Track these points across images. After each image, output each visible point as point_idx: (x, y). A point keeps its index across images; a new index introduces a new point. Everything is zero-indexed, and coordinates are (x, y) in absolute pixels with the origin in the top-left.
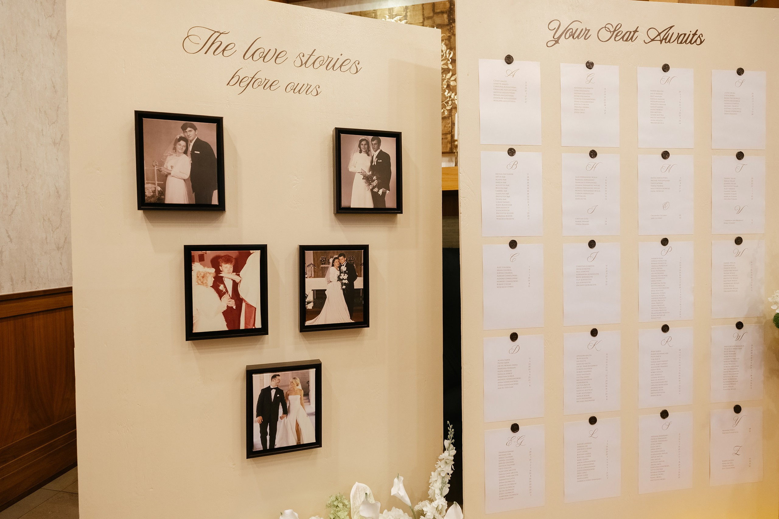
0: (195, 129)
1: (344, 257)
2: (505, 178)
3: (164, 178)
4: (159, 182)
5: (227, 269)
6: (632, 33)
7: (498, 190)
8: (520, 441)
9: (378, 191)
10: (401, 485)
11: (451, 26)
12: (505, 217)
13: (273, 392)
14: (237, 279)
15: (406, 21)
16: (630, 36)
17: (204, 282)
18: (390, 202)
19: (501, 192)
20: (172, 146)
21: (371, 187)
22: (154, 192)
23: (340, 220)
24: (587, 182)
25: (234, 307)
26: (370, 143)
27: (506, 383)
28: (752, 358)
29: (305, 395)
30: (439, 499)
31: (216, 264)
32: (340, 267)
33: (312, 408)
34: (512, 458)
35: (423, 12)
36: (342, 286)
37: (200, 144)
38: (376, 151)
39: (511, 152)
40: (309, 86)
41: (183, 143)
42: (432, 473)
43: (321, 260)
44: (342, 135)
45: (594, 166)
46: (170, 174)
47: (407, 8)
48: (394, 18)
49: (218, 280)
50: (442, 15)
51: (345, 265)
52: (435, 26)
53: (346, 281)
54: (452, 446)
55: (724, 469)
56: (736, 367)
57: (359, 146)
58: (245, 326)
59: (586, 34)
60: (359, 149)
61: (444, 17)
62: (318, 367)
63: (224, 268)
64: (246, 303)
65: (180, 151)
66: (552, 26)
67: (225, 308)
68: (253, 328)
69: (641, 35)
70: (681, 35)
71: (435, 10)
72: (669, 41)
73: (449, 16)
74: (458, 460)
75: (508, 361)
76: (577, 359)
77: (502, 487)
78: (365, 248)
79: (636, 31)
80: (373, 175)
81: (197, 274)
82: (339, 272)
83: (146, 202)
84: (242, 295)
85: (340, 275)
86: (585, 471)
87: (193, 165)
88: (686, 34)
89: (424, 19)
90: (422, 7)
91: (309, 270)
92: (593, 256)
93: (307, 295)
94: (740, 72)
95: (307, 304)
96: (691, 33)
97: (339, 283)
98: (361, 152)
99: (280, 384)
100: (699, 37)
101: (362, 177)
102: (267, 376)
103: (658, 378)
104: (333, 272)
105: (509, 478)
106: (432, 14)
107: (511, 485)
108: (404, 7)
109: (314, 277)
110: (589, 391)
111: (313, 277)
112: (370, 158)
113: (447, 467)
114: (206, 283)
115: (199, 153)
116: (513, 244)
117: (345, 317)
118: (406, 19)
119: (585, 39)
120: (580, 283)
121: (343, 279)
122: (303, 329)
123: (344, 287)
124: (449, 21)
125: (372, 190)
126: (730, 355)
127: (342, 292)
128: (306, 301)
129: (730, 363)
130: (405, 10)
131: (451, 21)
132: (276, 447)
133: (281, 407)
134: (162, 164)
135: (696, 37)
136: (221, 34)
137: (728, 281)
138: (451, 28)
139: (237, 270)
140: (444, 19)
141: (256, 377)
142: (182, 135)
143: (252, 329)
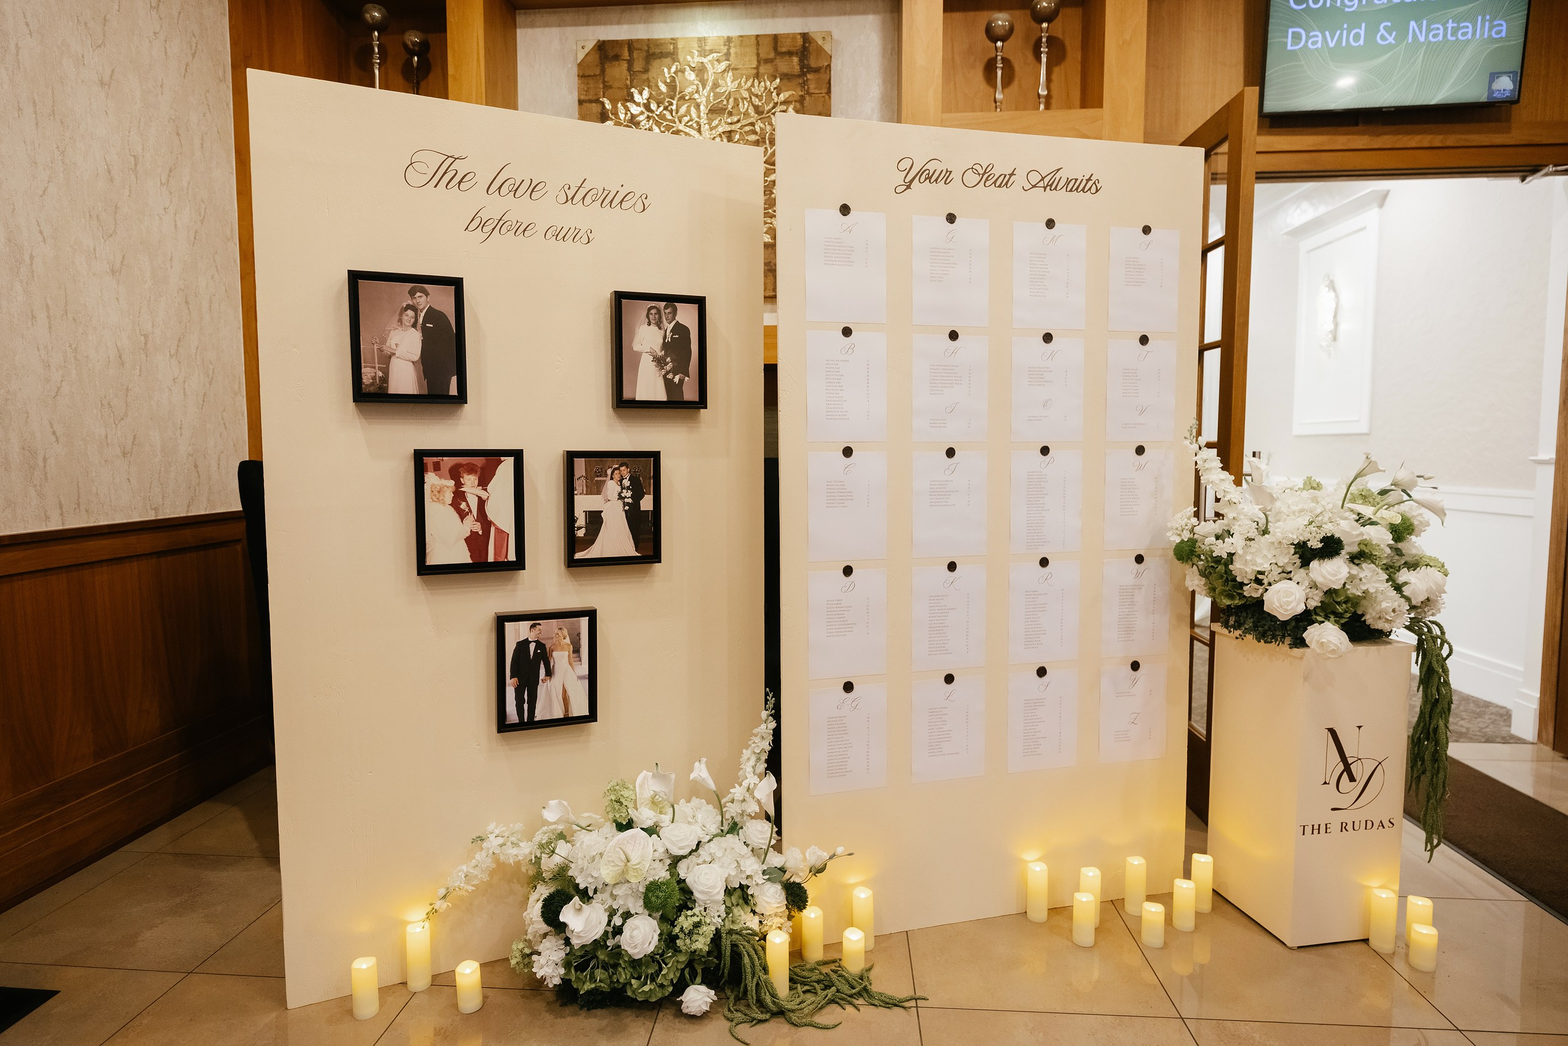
0: (427, 294)
1: (627, 468)
2: (838, 366)
3: (386, 359)
4: (380, 366)
5: (470, 482)
6: (1008, 177)
7: (829, 381)
8: (854, 704)
9: (674, 378)
10: (703, 766)
11: (805, 78)
12: (838, 417)
13: (532, 646)
14: (484, 495)
15: (728, 62)
16: (1004, 181)
17: (440, 499)
18: (690, 393)
19: (832, 384)
20: (397, 317)
21: (663, 372)
22: (374, 378)
23: (620, 417)
24: (945, 373)
25: (480, 533)
26: (662, 311)
27: (837, 630)
28: (1154, 601)
29: (574, 652)
30: (751, 777)
31: (455, 474)
32: (621, 481)
33: (584, 669)
34: (844, 725)
35: (758, 50)
36: (624, 507)
37: (433, 315)
38: (670, 323)
39: (847, 332)
40: (577, 231)
41: (410, 313)
42: (744, 751)
43: (596, 472)
44: (624, 301)
45: (955, 352)
46: (394, 354)
47: (729, 40)
48: (708, 55)
49: (459, 496)
50: (790, 57)
51: (628, 478)
52: (778, 75)
53: (630, 501)
54: (771, 718)
55: (1117, 741)
56: (1134, 613)
57: (648, 316)
58: (495, 558)
59: (946, 177)
60: (647, 320)
61: (792, 62)
62: (592, 615)
63: (466, 481)
64: (496, 528)
65: (408, 324)
66: (902, 166)
67: (468, 534)
68: (506, 560)
69: (1019, 180)
70: (1071, 180)
71: (779, 48)
72: (1055, 189)
73: (801, 61)
74: (777, 733)
75: (839, 602)
76: (930, 600)
77: (832, 761)
78: (656, 456)
79: (1012, 174)
80: (666, 355)
81: (431, 488)
82: (620, 487)
83: (364, 391)
84: (491, 516)
85: (622, 492)
86: (938, 743)
87: (424, 343)
88: (1077, 179)
89: (759, 62)
90: (755, 41)
91: (579, 485)
92: (952, 467)
93: (577, 519)
94: (1147, 230)
95: (577, 530)
96: (1085, 178)
97: (620, 503)
98: (649, 324)
99: (541, 636)
100: (1095, 183)
101: (651, 358)
102: (525, 625)
103: (1033, 626)
104: (612, 487)
105: (840, 750)
106: (772, 55)
107: (843, 760)
108: (725, 38)
109: (587, 494)
110: (944, 642)
111: (585, 494)
112: (662, 332)
113: (763, 742)
114: (443, 499)
115: (432, 326)
116: (848, 452)
117: (629, 549)
118: (728, 60)
119: (945, 183)
120: (935, 502)
121: (626, 497)
122: (572, 563)
123: (627, 508)
124: (802, 68)
125: (665, 377)
126: (1127, 597)
127: (624, 514)
128: (576, 526)
129: (1127, 606)
130: (727, 43)
131: (805, 70)
132: (536, 719)
133: (542, 666)
134: (383, 341)
135: (1090, 183)
136: (456, 159)
137: (1126, 502)
138: (804, 81)
139: (484, 483)
140: (793, 65)
141: (509, 626)
142: (411, 303)
143: (504, 562)
